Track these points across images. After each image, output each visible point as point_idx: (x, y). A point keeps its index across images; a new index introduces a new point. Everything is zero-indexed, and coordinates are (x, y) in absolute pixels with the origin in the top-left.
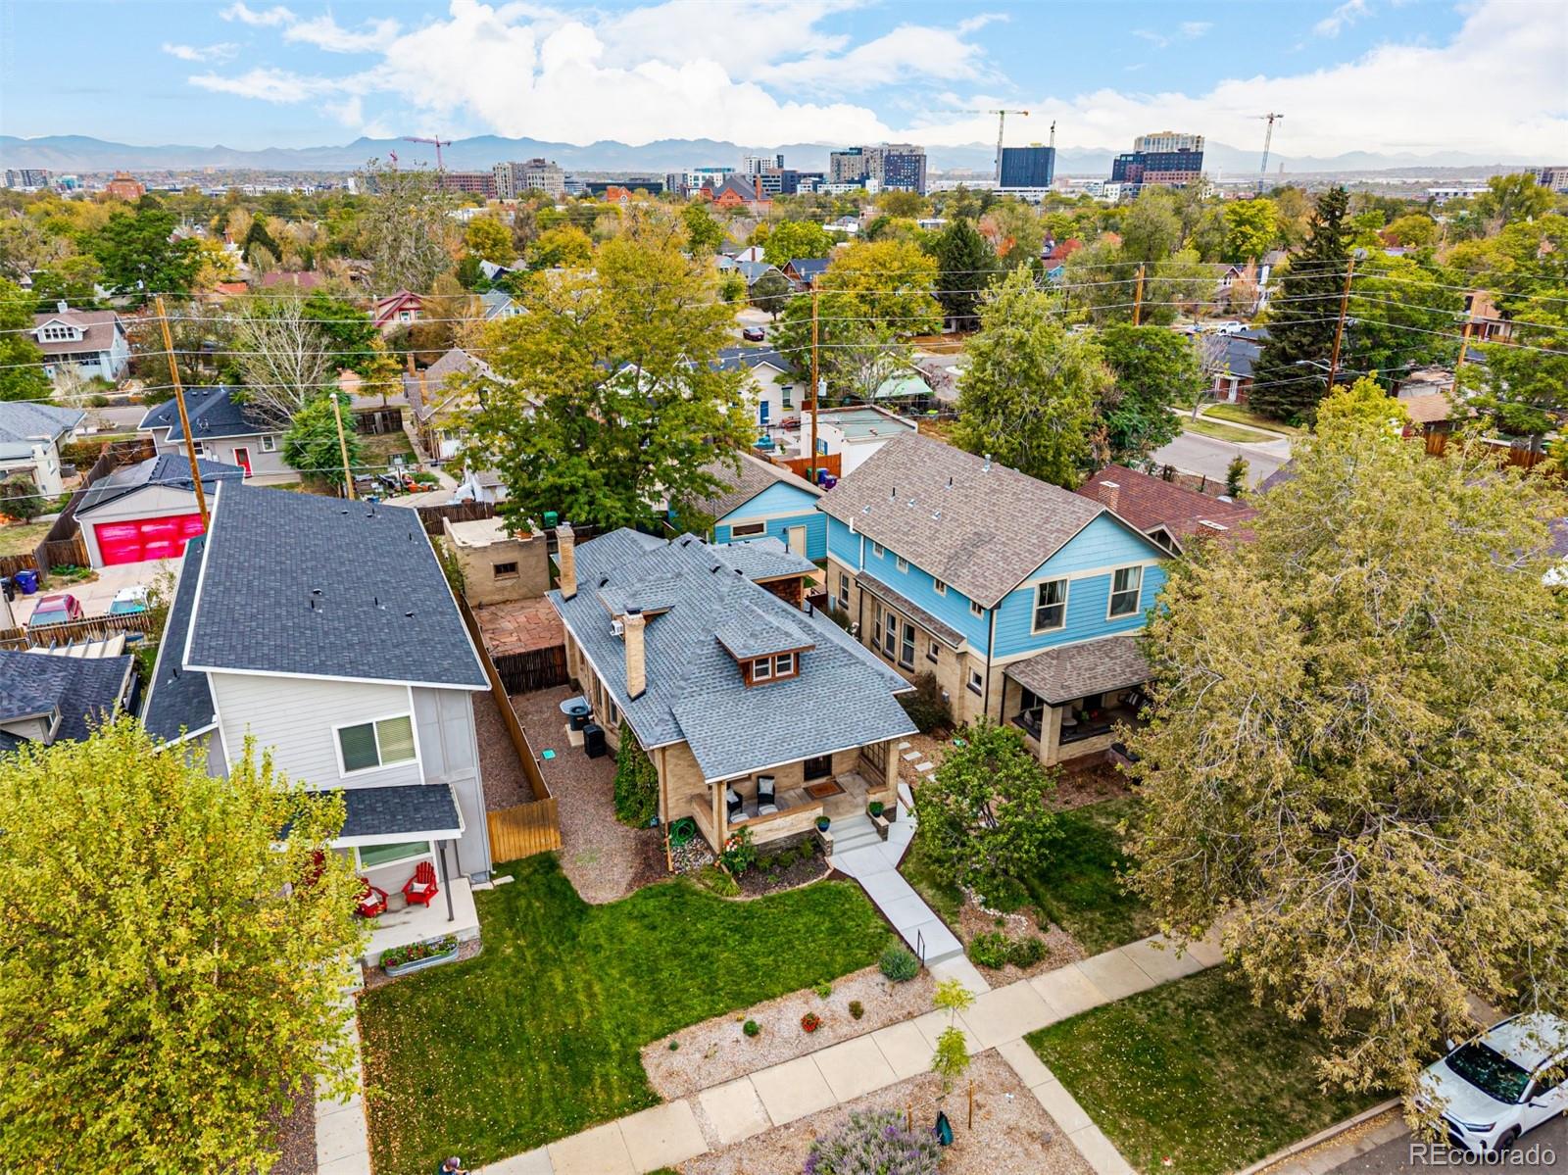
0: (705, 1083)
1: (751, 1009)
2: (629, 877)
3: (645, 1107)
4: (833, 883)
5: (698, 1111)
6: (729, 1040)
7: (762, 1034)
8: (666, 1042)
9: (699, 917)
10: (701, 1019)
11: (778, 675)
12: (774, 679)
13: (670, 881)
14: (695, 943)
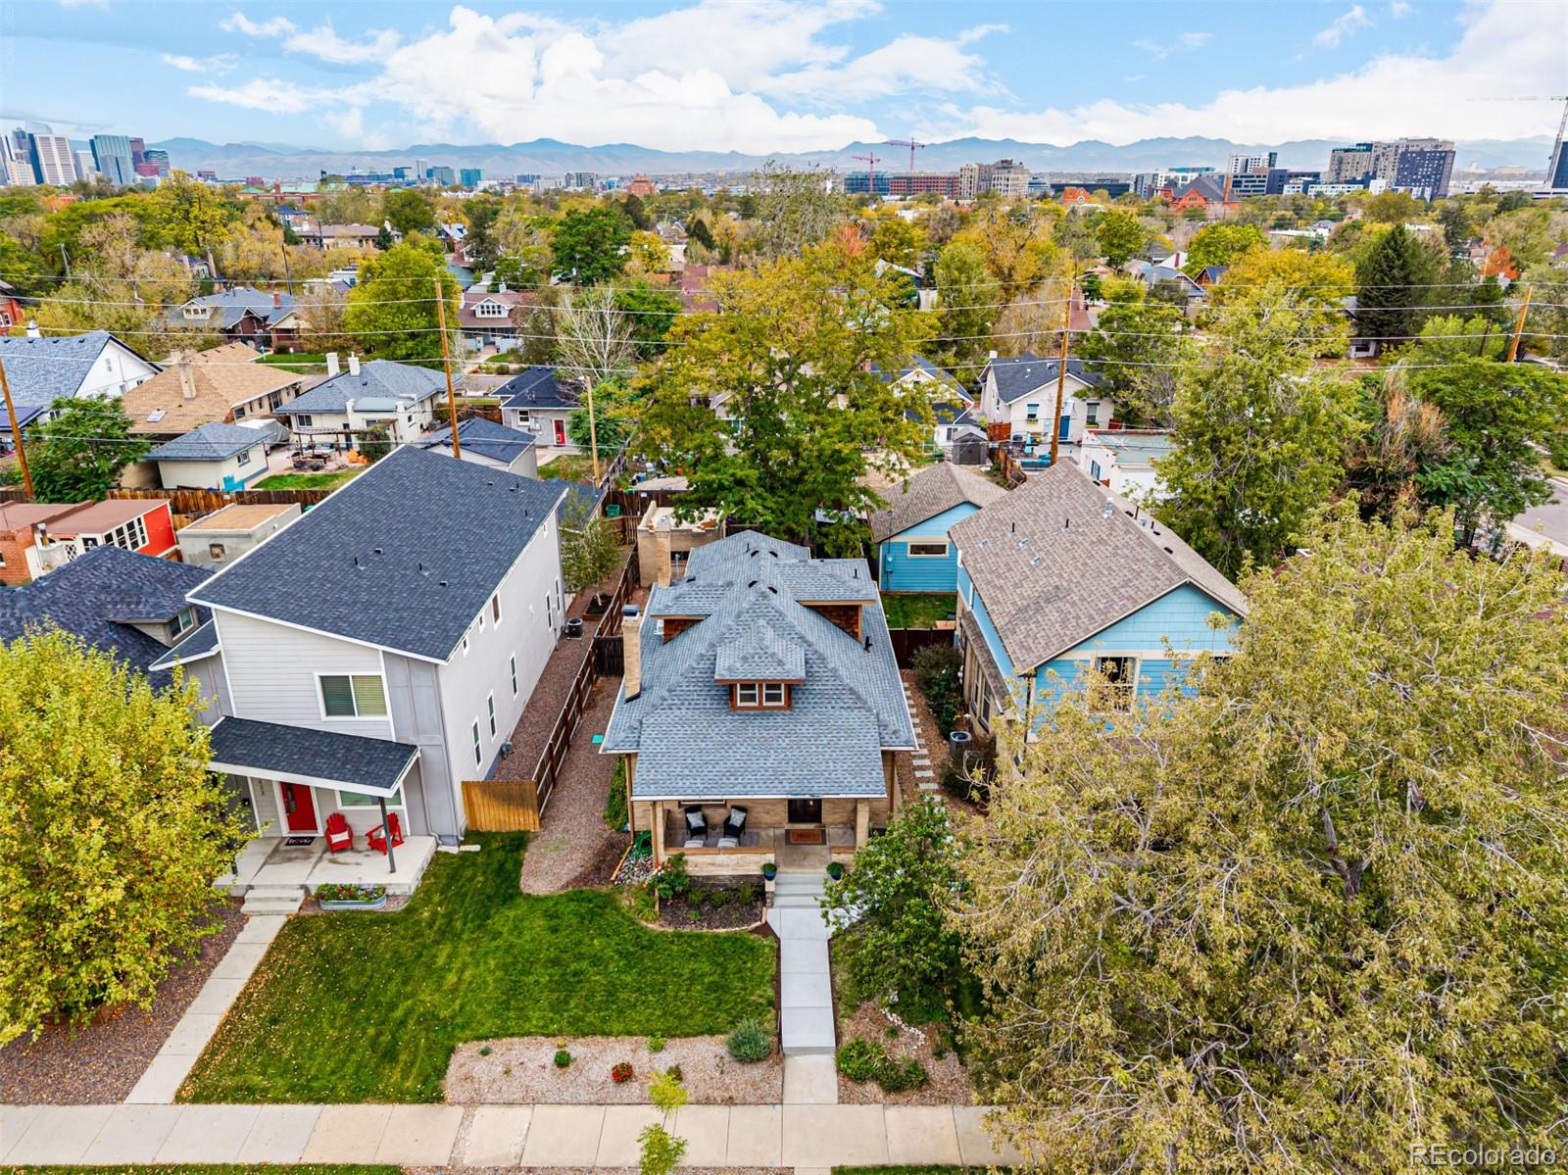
0: (490, 1098)
1: (581, 1040)
2: (573, 875)
3: (426, 1101)
4: (753, 936)
5: (467, 1123)
6: (537, 1063)
7: (571, 1067)
8: (484, 1044)
9: (602, 933)
10: (529, 1034)
11: (765, 704)
12: (761, 707)
13: (604, 890)
14: (579, 957)
